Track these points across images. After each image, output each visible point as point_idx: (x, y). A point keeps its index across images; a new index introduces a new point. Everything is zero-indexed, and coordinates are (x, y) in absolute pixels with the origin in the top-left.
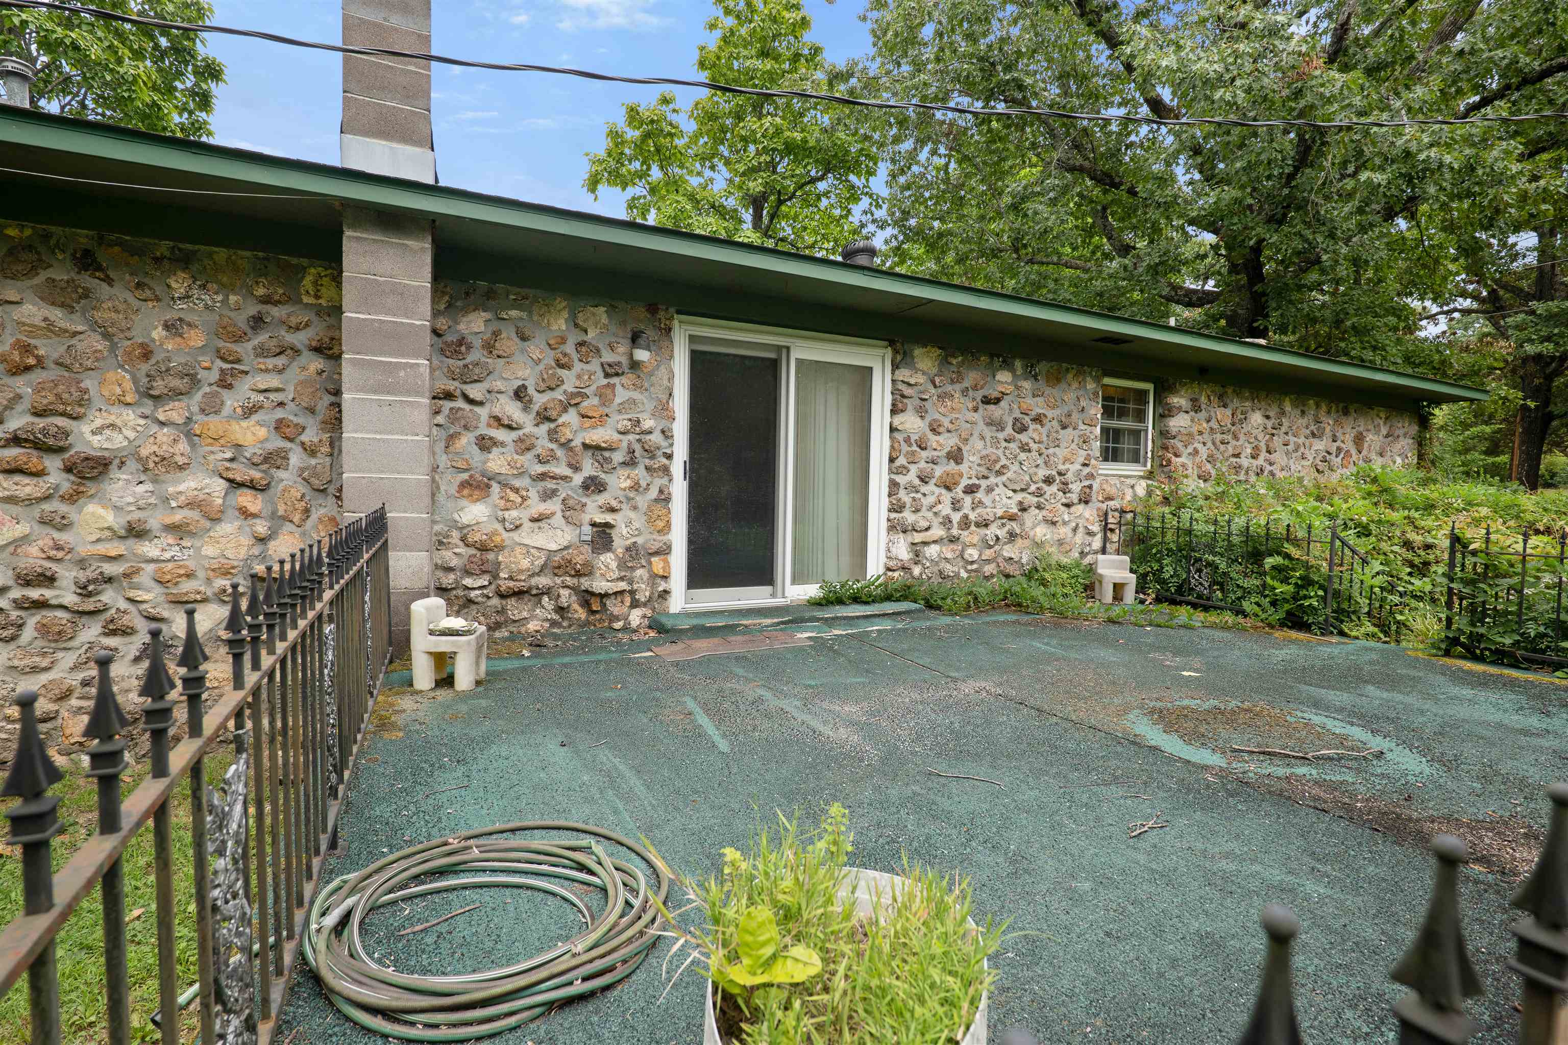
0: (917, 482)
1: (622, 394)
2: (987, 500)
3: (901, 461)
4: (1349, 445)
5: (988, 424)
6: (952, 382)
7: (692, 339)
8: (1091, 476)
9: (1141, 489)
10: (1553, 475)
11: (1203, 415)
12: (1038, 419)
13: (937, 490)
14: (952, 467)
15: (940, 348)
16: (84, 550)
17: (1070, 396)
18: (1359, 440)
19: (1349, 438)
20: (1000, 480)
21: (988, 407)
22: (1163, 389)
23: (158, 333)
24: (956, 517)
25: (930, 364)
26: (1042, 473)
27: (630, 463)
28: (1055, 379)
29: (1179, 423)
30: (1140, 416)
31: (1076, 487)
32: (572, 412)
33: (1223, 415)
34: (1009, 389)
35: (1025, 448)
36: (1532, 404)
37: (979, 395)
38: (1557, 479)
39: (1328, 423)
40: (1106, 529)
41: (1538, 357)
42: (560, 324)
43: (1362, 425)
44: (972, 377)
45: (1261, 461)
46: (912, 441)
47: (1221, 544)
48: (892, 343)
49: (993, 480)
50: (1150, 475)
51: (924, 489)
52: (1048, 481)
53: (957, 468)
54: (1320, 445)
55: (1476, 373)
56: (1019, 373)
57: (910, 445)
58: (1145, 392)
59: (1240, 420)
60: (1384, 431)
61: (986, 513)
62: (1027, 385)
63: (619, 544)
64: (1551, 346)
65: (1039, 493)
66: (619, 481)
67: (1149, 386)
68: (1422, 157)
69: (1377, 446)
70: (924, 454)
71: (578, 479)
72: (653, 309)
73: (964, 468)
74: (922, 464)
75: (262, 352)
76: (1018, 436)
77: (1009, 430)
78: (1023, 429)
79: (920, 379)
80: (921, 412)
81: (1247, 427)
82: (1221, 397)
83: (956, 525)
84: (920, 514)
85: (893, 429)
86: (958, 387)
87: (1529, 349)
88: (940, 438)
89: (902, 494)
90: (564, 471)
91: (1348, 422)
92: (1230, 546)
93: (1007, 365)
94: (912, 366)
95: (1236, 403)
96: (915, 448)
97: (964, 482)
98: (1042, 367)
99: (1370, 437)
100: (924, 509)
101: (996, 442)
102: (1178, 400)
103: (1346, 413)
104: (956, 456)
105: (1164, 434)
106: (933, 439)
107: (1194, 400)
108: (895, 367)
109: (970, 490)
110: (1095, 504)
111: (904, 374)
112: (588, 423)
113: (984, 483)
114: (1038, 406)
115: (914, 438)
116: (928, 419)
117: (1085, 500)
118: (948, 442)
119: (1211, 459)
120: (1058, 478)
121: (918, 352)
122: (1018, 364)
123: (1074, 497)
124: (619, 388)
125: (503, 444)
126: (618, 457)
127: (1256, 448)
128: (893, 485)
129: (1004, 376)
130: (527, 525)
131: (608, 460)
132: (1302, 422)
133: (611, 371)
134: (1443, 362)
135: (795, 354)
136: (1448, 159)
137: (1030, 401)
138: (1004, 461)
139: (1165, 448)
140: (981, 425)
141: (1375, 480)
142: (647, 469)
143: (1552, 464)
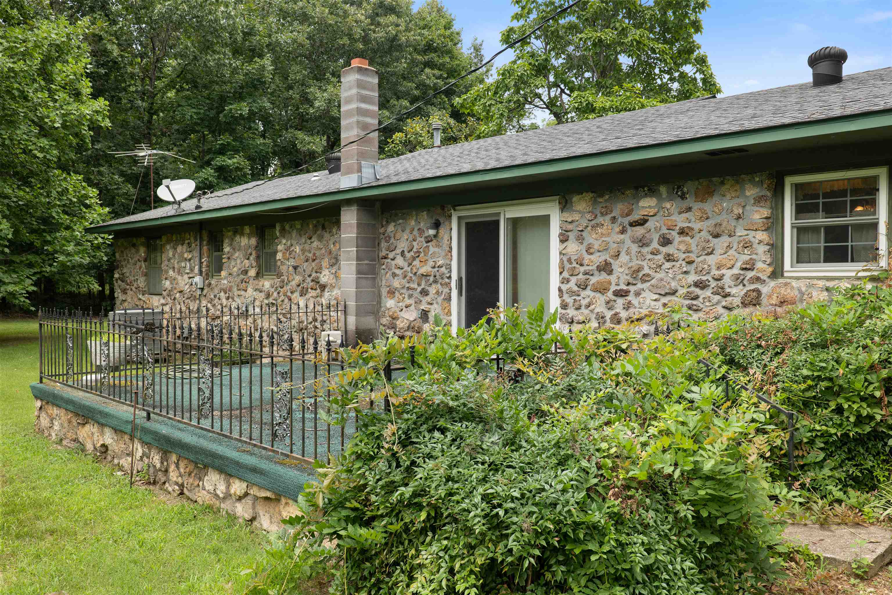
0: (576, 288)
1: (432, 250)
2: (635, 301)
3: (566, 274)
5: (633, 242)
6: (602, 214)
7: (462, 217)
8: (756, 280)
12: (684, 232)
13: (592, 294)
14: (604, 276)
15: (592, 192)
20: (646, 285)
21: (634, 228)
24: (609, 314)
25: (584, 206)
26: (691, 278)
27: (435, 282)
31: (737, 291)
32: (418, 260)
34: (654, 211)
35: (669, 258)
37: (627, 220)
42: (413, 223)
44: (618, 208)
46: (573, 261)
49: (640, 286)
51: (583, 293)
52: (701, 285)
53: (608, 277)
56: (664, 196)
57: (571, 263)
61: (636, 312)
62: (672, 205)
63: (431, 319)
65: (690, 297)
66: (432, 290)
67: (879, 171)
70: (582, 269)
71: (419, 289)
72: (443, 208)
73: (613, 278)
74: (581, 276)
76: (662, 249)
77: (655, 245)
78: (669, 242)
79: (576, 217)
80: (580, 239)
83: (609, 321)
84: (581, 311)
85: (561, 253)
86: (608, 218)
88: (592, 257)
89: (566, 297)
90: (416, 286)
94: (571, 209)
96: (574, 265)
97: (613, 288)
98: (689, 187)
100: (583, 307)
101: (641, 256)
104: (604, 269)
106: (587, 258)
108: (562, 212)
109: (620, 294)
110: (767, 308)
111: (566, 216)
112: (422, 264)
113: (632, 288)
114: (683, 221)
115: (573, 258)
116: (585, 244)
117: (751, 304)
118: (598, 259)
120: (713, 284)
121: (575, 199)
122: (663, 189)
123: (736, 301)
124: (431, 247)
125: (398, 275)
126: (431, 279)
128: (560, 291)
129: (648, 202)
130: (404, 309)
131: (429, 281)
133: (428, 241)
135: (507, 216)
137: (675, 218)
138: (646, 271)
140: (628, 244)
142: (441, 284)
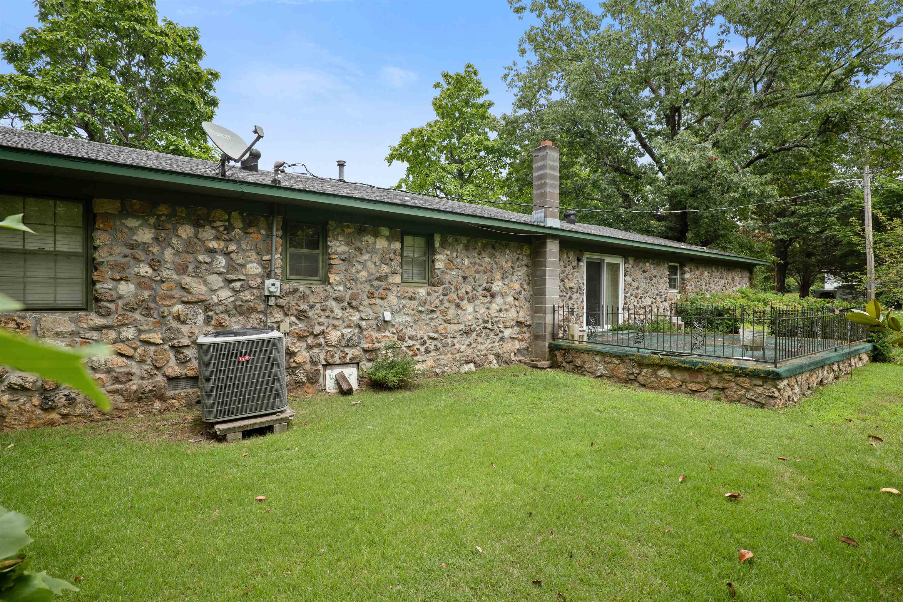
0: (630, 296)
1: (576, 274)
2: (644, 301)
3: (627, 290)
4: (730, 281)
6: (637, 267)
7: (587, 258)
8: (667, 293)
9: (679, 296)
10: (789, 286)
11: (693, 273)
12: (655, 277)
13: (634, 298)
14: (637, 291)
15: (634, 258)
16: (493, 315)
17: (662, 270)
18: (733, 279)
19: (730, 278)
20: (647, 295)
21: (644, 273)
22: (682, 265)
23: (504, 263)
24: (638, 306)
25: (632, 262)
26: (657, 292)
27: (577, 292)
28: (658, 265)
29: (687, 276)
30: (676, 274)
31: (663, 296)
32: (567, 279)
33: (698, 273)
34: (648, 268)
35: (652, 285)
36: (782, 262)
37: (642, 270)
38: (791, 288)
39: (724, 273)
40: (671, 310)
41: (782, 240)
43: (734, 274)
44: (641, 265)
45: (707, 287)
47: (709, 312)
48: (624, 257)
50: (680, 292)
51: (631, 298)
52: (657, 295)
54: (723, 281)
55: (763, 251)
56: (650, 263)
58: (677, 267)
59: (702, 274)
60: (740, 276)
61: (645, 304)
62: (652, 266)
64: (786, 236)
65: (655, 299)
66: (574, 297)
67: (678, 265)
68: (749, 190)
69: (738, 281)
70: (631, 288)
73: (639, 291)
74: (631, 291)
75: (518, 266)
76: (651, 282)
77: (649, 280)
78: (652, 280)
79: (630, 266)
80: (630, 276)
81: (704, 276)
82: (697, 267)
83: (638, 308)
84: (630, 305)
85: (625, 281)
87: (778, 237)
89: (626, 299)
90: (566, 294)
91: (730, 273)
92: (712, 312)
93: (648, 261)
94: (628, 262)
95: (701, 269)
96: (629, 286)
97: (640, 296)
98: (655, 261)
99: (736, 278)
100: (631, 303)
101: (646, 284)
102: (687, 269)
103: (729, 270)
104: (638, 288)
105: (683, 279)
106: (633, 284)
107: (691, 269)
108: (625, 263)
109: (641, 298)
110: (668, 302)
111: (627, 265)
112: (570, 282)
113: (644, 296)
114: (655, 272)
115: (629, 283)
116: (632, 277)
117: (666, 301)
118: (636, 284)
119: (695, 287)
120: (660, 294)
121: (630, 258)
122: (650, 261)
123: (663, 299)
124: (575, 272)
126: (575, 290)
127: (706, 283)
128: (625, 297)
129: (647, 264)
131: (573, 291)
132: (718, 274)
133: (574, 268)
134: (751, 246)
135: (606, 261)
136: (756, 191)
137: (653, 271)
138: (648, 289)
139: (684, 284)
140: (643, 279)
141: (743, 293)
142: (579, 293)
143: (788, 282)
